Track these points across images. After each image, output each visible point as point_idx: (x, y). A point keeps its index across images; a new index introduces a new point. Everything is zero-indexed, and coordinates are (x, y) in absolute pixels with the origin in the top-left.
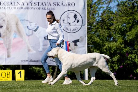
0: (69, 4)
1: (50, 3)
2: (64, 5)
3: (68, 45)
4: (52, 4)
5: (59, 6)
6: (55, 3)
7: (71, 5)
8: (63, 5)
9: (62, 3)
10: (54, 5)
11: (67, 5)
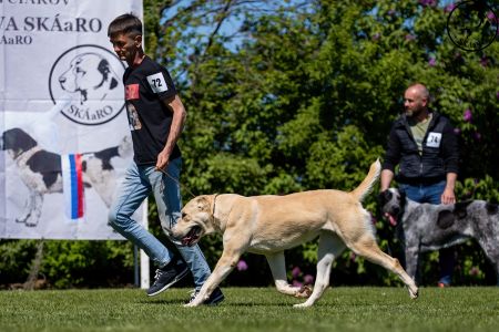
0: (81, 22)
1: (12, 19)
2: (63, 27)
3: (78, 168)
4: (20, 23)
5: (46, 29)
6: (29, 20)
7: (87, 26)
8: (59, 26)
9: (57, 20)
10: (29, 28)
11: (75, 27)
